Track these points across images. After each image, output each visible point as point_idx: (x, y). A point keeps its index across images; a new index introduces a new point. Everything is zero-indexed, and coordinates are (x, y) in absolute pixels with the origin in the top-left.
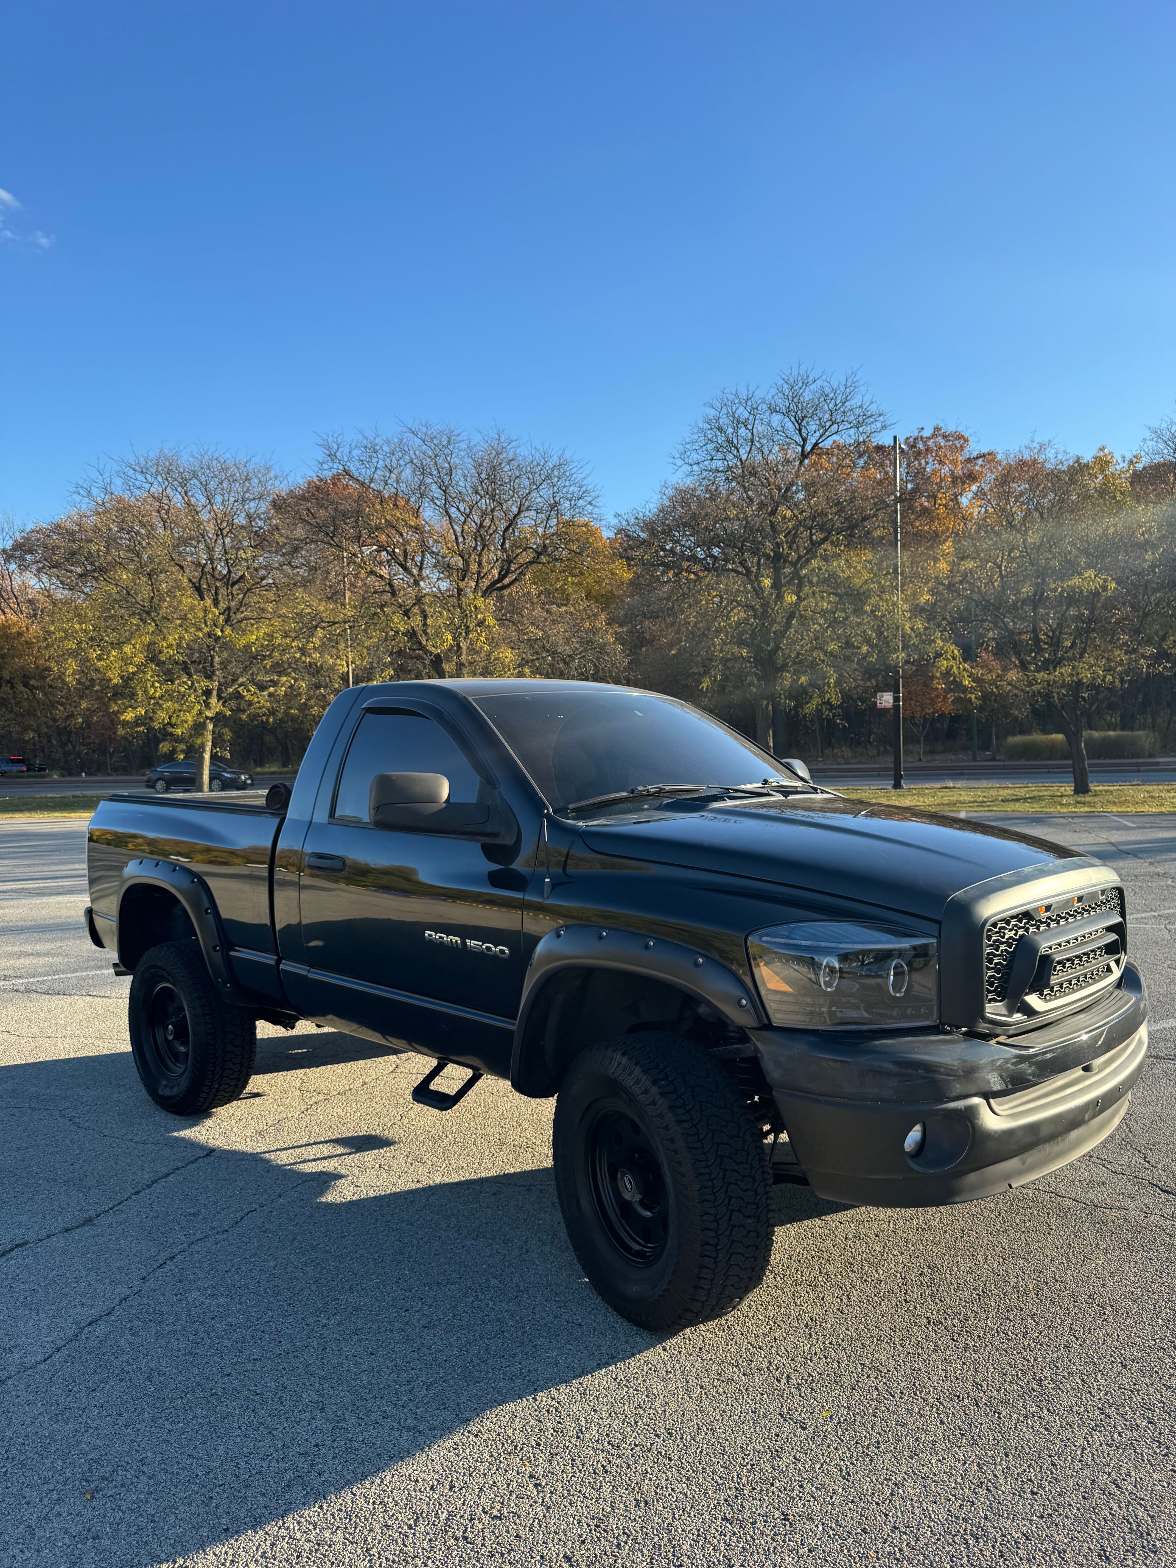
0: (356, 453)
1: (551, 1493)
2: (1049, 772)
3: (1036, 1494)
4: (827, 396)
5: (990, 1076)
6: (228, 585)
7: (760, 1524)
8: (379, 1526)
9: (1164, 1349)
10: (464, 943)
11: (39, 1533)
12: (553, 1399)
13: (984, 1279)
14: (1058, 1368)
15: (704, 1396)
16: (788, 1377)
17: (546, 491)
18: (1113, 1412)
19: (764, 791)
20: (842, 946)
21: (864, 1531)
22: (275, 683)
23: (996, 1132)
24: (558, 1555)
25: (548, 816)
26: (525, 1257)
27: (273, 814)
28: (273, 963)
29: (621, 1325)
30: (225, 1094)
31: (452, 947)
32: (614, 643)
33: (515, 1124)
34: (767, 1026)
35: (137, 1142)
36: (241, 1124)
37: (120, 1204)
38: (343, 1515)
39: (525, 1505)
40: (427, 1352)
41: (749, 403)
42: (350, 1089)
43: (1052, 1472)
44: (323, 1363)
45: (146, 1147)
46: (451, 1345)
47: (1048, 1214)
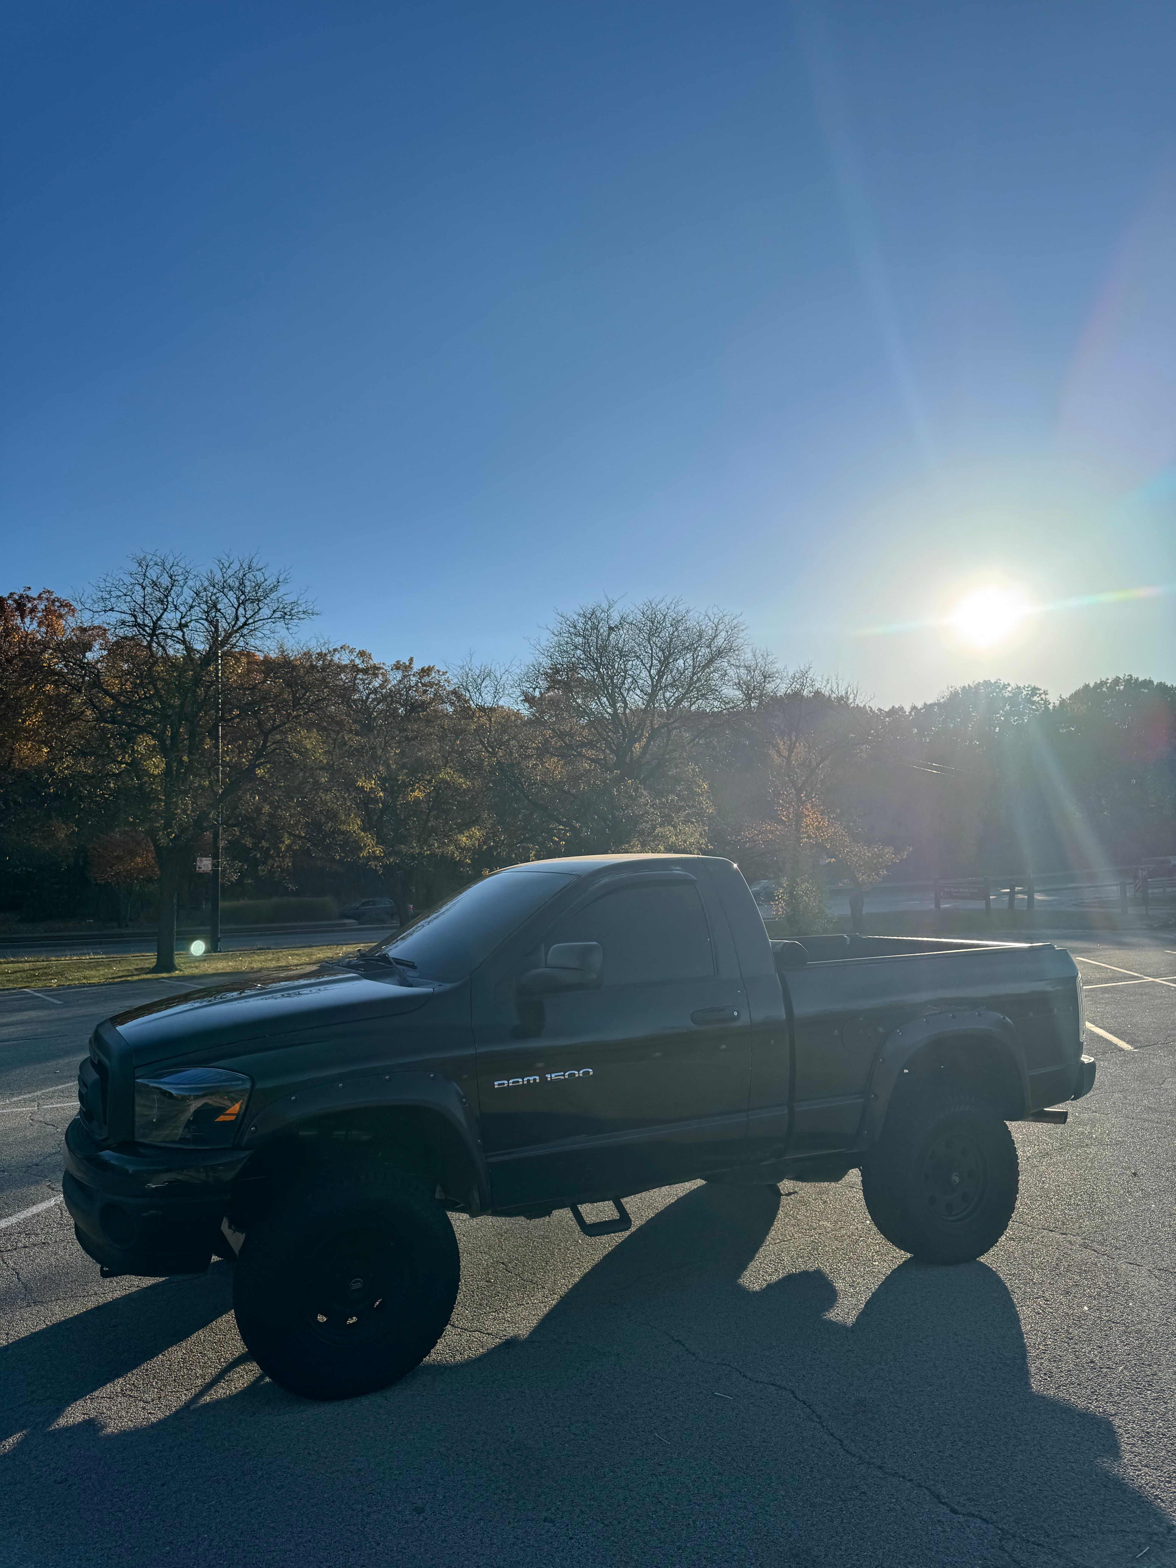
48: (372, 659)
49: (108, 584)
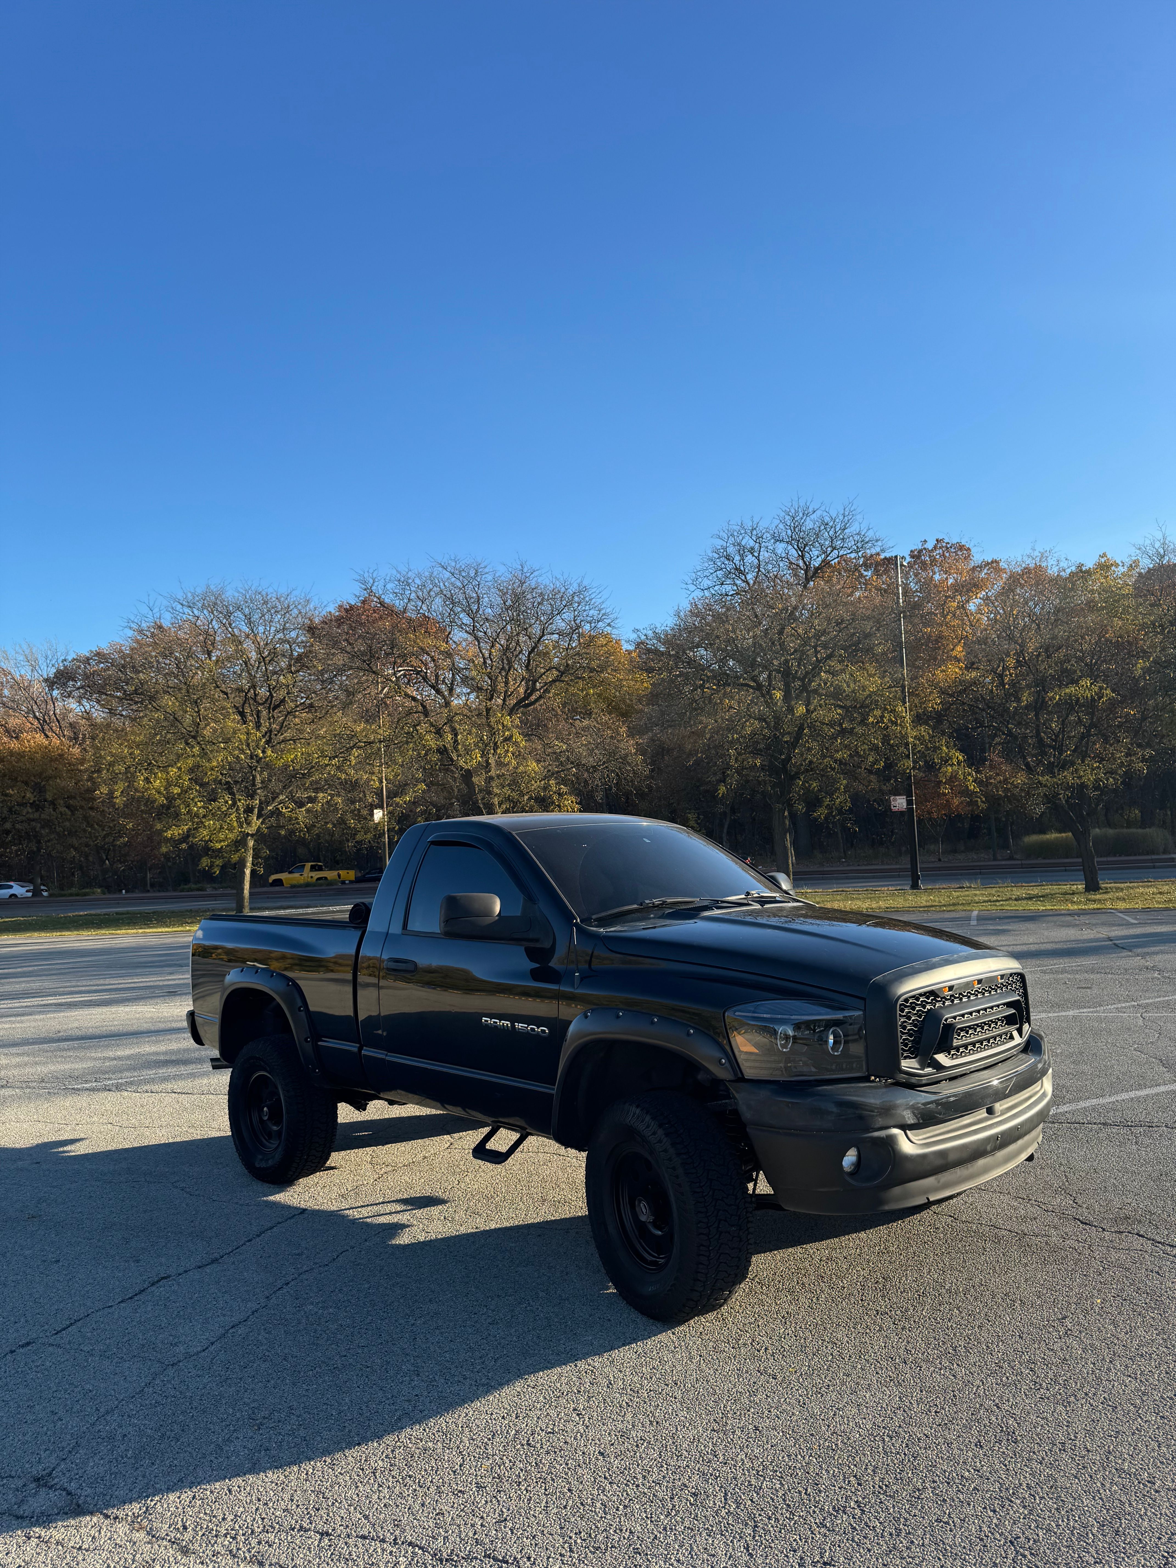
0: (390, 586)
1: (589, 1418)
2: (1066, 870)
3: (938, 1412)
4: (827, 524)
5: (905, 1113)
6: (269, 708)
7: (738, 1433)
8: (467, 1439)
9: (1054, 1327)
10: (513, 1026)
11: (226, 1448)
12: (589, 1365)
13: (925, 1285)
14: (970, 1339)
15: (702, 1362)
16: (766, 1349)
17: (568, 615)
18: (1006, 1365)
19: (745, 902)
20: (793, 1017)
21: (812, 1435)
22: (311, 800)
23: (912, 1156)
24: (595, 1452)
25: (576, 925)
26: (566, 1277)
27: (354, 928)
28: (355, 1050)
29: (641, 1319)
30: (312, 1165)
31: (504, 1029)
32: (635, 754)
33: (554, 1186)
34: (741, 1079)
35: (242, 1205)
36: (326, 1190)
37: (237, 1248)
38: (440, 1434)
39: (570, 1426)
40: (494, 1339)
41: (754, 532)
42: (413, 1162)
43: (952, 1400)
44: (415, 1348)
45: (250, 1208)
46: (511, 1335)
47: (985, 1241)
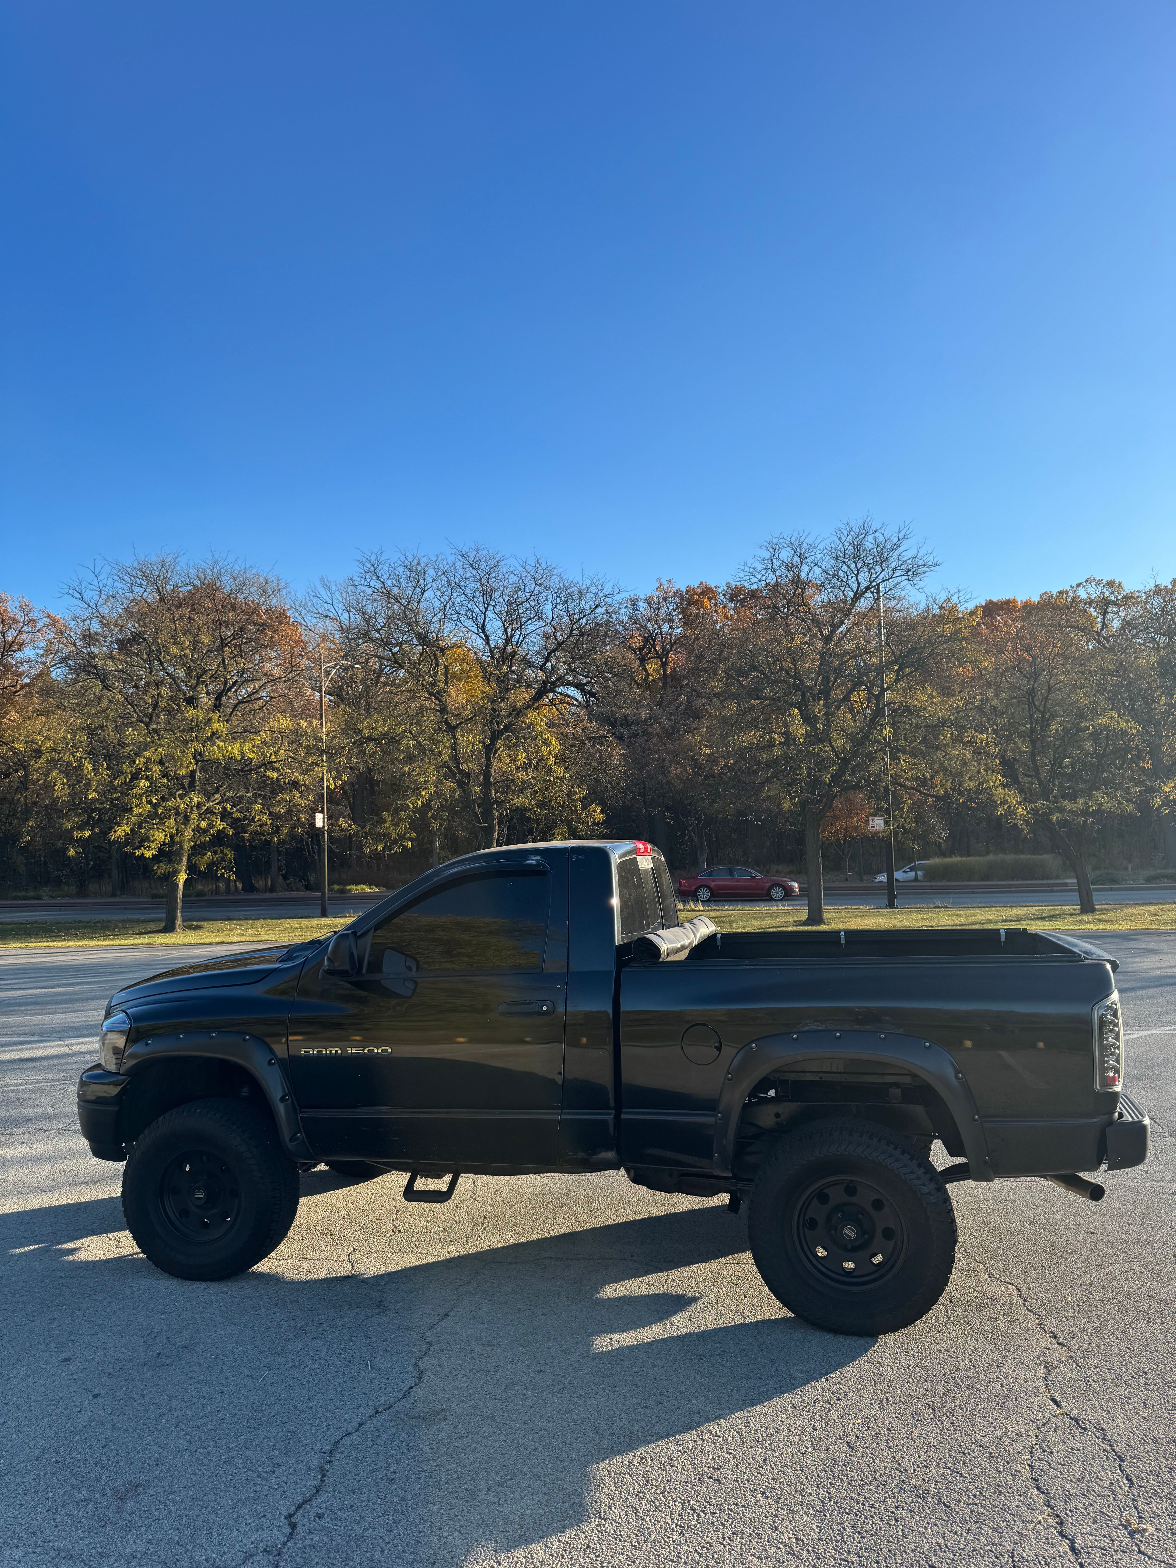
48: (1122, 588)
49: (746, 574)
